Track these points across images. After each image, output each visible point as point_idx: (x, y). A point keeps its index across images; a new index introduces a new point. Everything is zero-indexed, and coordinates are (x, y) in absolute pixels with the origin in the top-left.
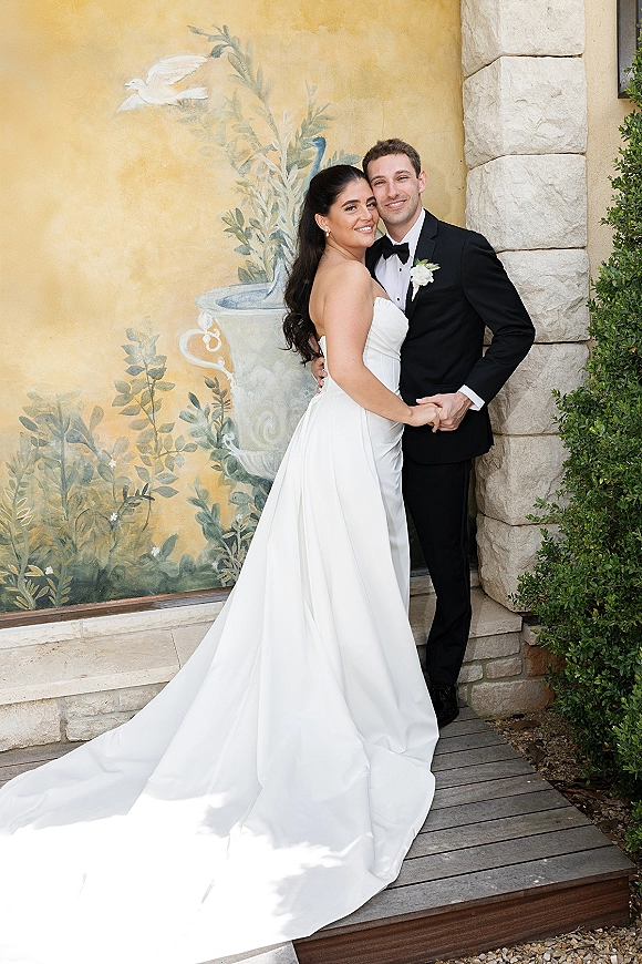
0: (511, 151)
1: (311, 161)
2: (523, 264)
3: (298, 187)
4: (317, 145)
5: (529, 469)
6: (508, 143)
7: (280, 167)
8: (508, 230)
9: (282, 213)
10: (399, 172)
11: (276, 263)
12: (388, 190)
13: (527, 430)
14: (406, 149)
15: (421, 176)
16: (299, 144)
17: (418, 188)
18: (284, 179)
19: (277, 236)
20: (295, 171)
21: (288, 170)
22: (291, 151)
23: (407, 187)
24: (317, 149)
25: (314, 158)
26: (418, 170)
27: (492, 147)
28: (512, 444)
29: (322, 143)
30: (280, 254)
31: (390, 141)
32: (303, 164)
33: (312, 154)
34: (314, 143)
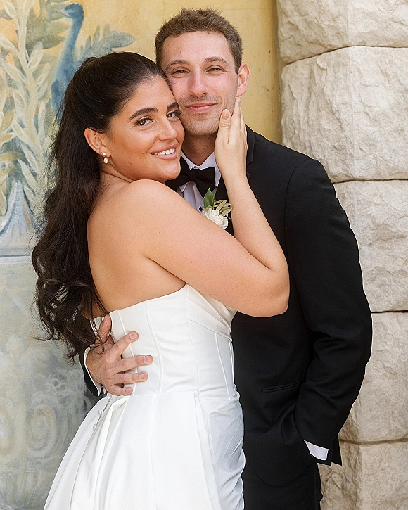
0: (359, 40)
1: (62, 39)
2: (376, 200)
3: (43, 76)
4: (72, 15)
5: (387, 490)
6: (356, 28)
7: (16, 45)
8: (357, 152)
9: (19, 113)
10: (211, 60)
11: (10, 188)
12: (192, 83)
13: (384, 434)
14: (225, 27)
15: (242, 71)
16: (45, 12)
17: (236, 88)
18: (23, 62)
19: (13, 147)
20: (38, 52)
21: (29, 48)
22: (33, 21)
23: (219, 83)
24: (69, 22)
25: (66, 34)
26: (238, 62)
27: (329, 32)
28: (364, 456)
29: (78, 14)
30: (16, 174)
31: (201, 13)
32: (50, 42)
33: (64, 28)
34: (66, 13)
